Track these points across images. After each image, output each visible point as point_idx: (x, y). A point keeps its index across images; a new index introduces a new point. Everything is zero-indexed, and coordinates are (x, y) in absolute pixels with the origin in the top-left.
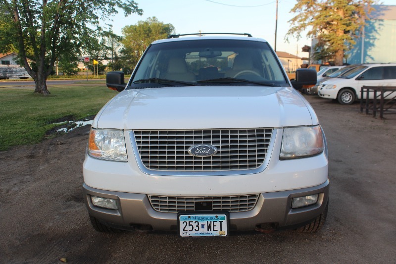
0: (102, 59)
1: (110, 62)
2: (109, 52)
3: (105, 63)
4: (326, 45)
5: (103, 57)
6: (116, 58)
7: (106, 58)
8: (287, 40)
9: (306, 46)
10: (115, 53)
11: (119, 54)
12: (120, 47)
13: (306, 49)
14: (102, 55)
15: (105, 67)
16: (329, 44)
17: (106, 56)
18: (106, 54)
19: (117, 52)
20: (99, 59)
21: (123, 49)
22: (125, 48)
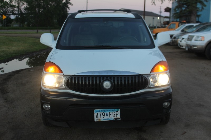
0: (10, 15)
1: (16, 17)
2: (16, 9)
3: (13, 17)
4: (184, 7)
5: (11, 12)
6: (21, 14)
7: (13, 14)
8: (154, 3)
9: (167, 8)
10: (20, 10)
11: (23, 11)
12: (24, 6)
13: (167, 10)
14: (9, 11)
15: (12, 20)
16: (186, 7)
17: (13, 12)
18: (13, 10)
19: (22, 9)
20: (8, 14)
21: (27, 7)
22: (28, 6)
